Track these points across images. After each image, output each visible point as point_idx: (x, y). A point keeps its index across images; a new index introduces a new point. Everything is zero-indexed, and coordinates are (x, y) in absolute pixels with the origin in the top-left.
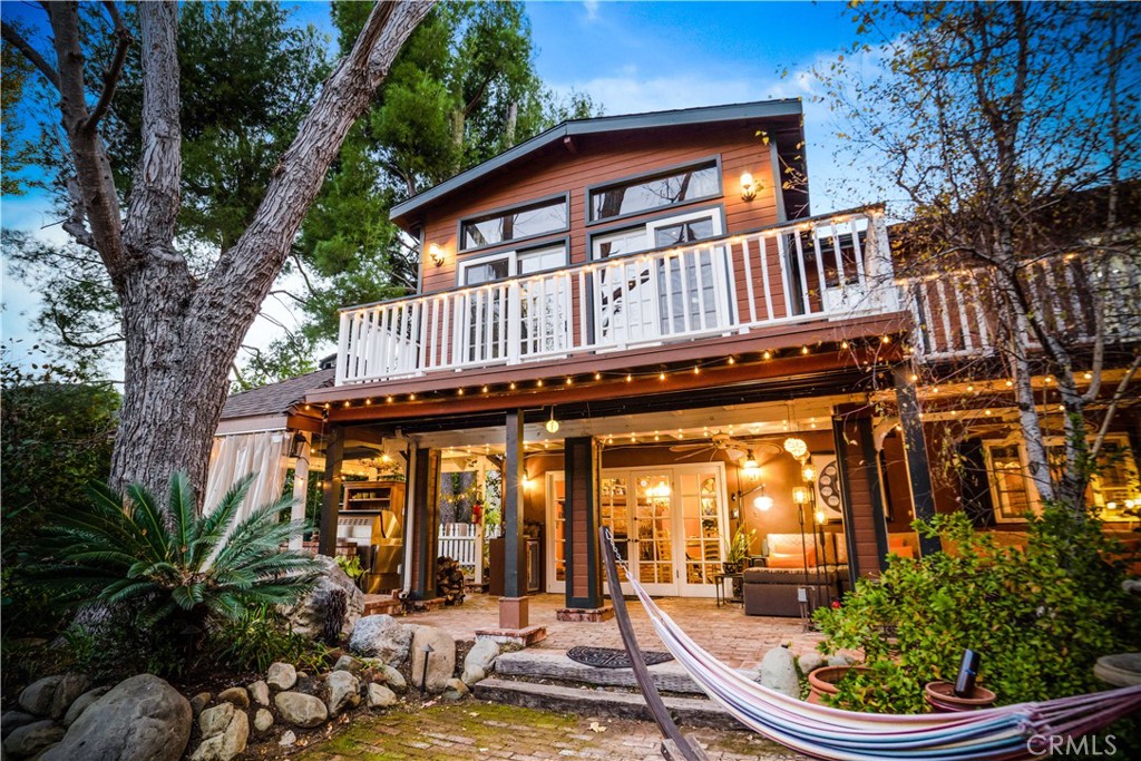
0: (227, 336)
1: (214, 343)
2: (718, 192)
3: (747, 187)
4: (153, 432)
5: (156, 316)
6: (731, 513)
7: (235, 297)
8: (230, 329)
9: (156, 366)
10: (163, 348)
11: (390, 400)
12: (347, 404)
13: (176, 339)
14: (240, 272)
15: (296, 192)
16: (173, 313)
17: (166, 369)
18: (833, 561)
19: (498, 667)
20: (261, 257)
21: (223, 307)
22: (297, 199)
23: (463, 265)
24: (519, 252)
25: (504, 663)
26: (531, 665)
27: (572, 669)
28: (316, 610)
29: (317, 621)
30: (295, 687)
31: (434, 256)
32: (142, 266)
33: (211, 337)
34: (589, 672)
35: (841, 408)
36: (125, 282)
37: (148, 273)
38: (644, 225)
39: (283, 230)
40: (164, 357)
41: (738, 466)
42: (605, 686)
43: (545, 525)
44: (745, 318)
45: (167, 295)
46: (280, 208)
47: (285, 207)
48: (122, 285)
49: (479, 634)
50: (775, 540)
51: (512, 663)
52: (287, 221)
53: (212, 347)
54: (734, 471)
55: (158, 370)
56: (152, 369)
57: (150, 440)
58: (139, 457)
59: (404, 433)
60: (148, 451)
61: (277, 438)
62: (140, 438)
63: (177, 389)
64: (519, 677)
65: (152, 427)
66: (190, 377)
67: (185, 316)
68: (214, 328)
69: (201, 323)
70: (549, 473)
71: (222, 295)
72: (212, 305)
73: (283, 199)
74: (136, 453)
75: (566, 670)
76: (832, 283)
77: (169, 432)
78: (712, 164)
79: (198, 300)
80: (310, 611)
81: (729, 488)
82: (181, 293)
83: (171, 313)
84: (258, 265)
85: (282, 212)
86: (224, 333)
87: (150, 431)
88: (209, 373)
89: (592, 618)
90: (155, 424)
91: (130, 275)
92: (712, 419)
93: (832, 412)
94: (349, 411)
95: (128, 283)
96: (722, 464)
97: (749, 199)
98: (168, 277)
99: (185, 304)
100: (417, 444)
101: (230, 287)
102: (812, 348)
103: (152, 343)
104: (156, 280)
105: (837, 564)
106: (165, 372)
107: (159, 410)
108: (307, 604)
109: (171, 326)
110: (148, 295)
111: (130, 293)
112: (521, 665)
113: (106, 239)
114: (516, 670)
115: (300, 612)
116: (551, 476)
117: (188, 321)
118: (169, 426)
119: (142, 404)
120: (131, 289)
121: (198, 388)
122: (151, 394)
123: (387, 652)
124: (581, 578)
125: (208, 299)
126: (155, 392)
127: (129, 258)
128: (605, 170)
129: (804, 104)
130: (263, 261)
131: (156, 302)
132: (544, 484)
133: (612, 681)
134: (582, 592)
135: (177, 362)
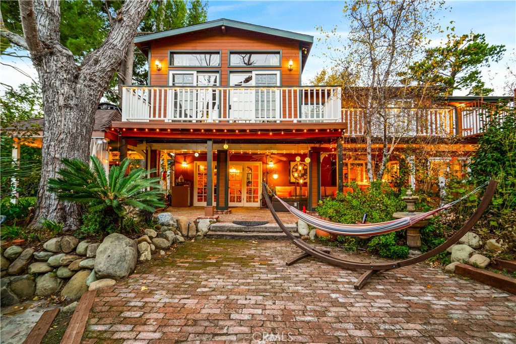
0: (97, 96)
1: (92, 98)
2: (279, 65)
3: (291, 66)
4: (69, 137)
5: (63, 81)
6: (263, 179)
7: (101, 78)
8: (98, 92)
9: (66, 106)
10: (69, 97)
11: (158, 130)
12: (135, 130)
13: (74, 94)
14: (104, 66)
15: (129, 32)
16: (71, 81)
17: (71, 108)
18: (295, 195)
19: (211, 228)
20: (114, 60)
21: (96, 82)
22: (129, 35)
23: (171, 73)
24: (198, 72)
25: (213, 227)
26: (224, 227)
27: (238, 227)
28: (140, 212)
29: (140, 216)
30: (157, 236)
31: (157, 66)
32: (52, 54)
33: (91, 95)
34: (245, 228)
35: (312, 148)
36: (42, 60)
37: (55, 58)
38: (251, 72)
39: (123, 49)
40: (69, 102)
41: (267, 164)
42: (250, 231)
43: (193, 182)
44: (285, 116)
45: (67, 71)
46: (122, 38)
47: (124, 38)
48: (40, 62)
49: (199, 218)
50: (278, 188)
51: (216, 227)
52: (125, 45)
53: (92, 100)
54: (265, 165)
55: (67, 108)
56: (64, 107)
57: (68, 140)
58: (62, 148)
59: (147, 143)
60: (67, 145)
61: (100, 142)
62: (62, 139)
63: (77, 118)
64: (220, 231)
65: (68, 134)
66: (83, 113)
67: (76, 83)
68: (92, 91)
69: (85, 88)
70: (195, 162)
71: (95, 76)
72: (91, 80)
73: (123, 34)
74: (61, 146)
75: (236, 228)
76: (306, 104)
77: (76, 138)
78: (278, 53)
79: (83, 76)
80: (138, 212)
81: (263, 171)
82: (74, 71)
83: (69, 80)
84: (112, 64)
85: (123, 40)
86: (96, 94)
87: (67, 136)
88: (90, 112)
89: (227, 213)
90: (69, 133)
91: (45, 58)
92: (271, 148)
93: (310, 149)
94: (136, 133)
95: (44, 61)
96: (261, 162)
97: (290, 70)
98: (67, 62)
99: (77, 77)
100: (151, 147)
101: (99, 73)
102: (318, 130)
103: (63, 94)
104: (60, 63)
105: (296, 196)
106: (71, 109)
107: (70, 127)
108: (137, 209)
109: (71, 87)
110: (56, 70)
111: (45, 67)
112: (220, 227)
113: (33, 36)
114: (218, 229)
115: (134, 212)
116: (196, 163)
117: (79, 86)
118: (76, 135)
119: (61, 123)
120: (46, 65)
121: (86, 118)
122: (65, 119)
123: (173, 225)
124: (222, 200)
125: (88, 77)
126: (67, 118)
127: (44, 49)
128: (237, 45)
129: (314, 38)
130: (114, 62)
131: (61, 74)
132: (193, 166)
133: (252, 230)
134: (222, 204)
135: (76, 105)
